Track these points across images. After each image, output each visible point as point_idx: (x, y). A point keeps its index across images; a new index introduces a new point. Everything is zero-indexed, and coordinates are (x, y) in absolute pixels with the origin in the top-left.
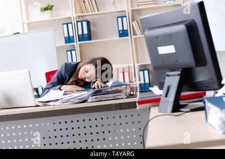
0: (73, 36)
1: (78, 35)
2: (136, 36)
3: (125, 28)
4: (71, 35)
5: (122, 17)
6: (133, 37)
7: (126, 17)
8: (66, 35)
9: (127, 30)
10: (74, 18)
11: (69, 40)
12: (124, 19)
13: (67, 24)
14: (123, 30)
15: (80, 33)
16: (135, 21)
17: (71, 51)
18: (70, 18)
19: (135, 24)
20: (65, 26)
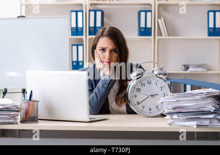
0: (83, 28)
1: (89, 27)
2: (161, 37)
3: (149, 26)
4: (80, 25)
5: (146, 12)
6: (157, 37)
7: (151, 11)
8: (74, 25)
9: (151, 28)
10: (86, 6)
11: (76, 31)
12: (149, 14)
13: (77, 12)
14: (146, 28)
15: (92, 25)
16: (162, 19)
17: (77, 46)
18: (81, 5)
19: (161, 22)
20: (74, 14)
